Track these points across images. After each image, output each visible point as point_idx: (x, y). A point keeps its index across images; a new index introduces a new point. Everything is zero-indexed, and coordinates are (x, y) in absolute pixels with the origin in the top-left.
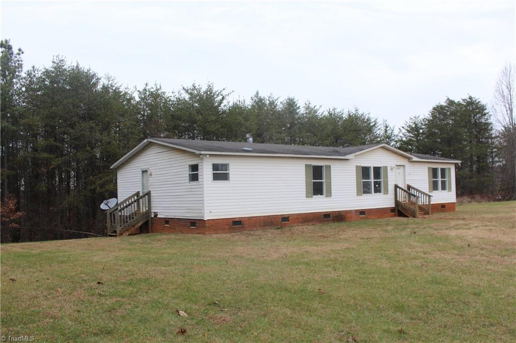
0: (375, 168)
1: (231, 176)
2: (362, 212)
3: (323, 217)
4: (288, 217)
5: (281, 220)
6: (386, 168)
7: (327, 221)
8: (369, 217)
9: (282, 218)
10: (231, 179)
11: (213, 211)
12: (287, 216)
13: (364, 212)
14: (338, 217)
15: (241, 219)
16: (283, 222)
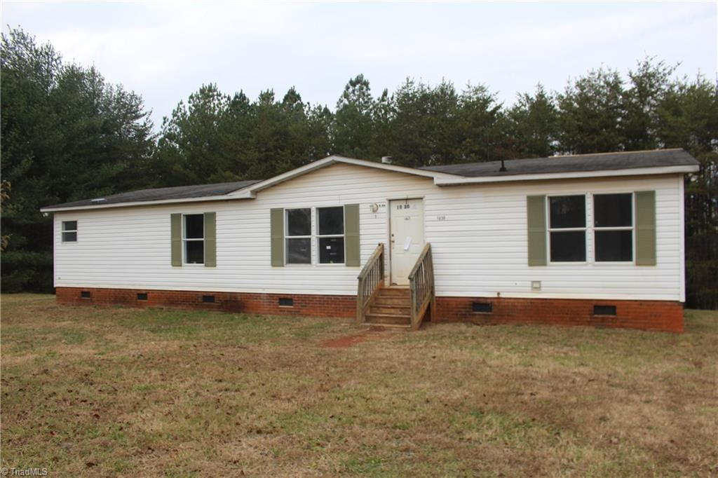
0: (322, 211)
1: (78, 236)
2: (285, 300)
3: (200, 300)
4: (146, 295)
5: (136, 296)
6: (355, 208)
7: (208, 307)
8: (304, 311)
9: (138, 294)
10: (78, 239)
11: (62, 277)
12: (144, 292)
13: (291, 300)
14: (232, 304)
15: (89, 290)
16: (139, 301)
